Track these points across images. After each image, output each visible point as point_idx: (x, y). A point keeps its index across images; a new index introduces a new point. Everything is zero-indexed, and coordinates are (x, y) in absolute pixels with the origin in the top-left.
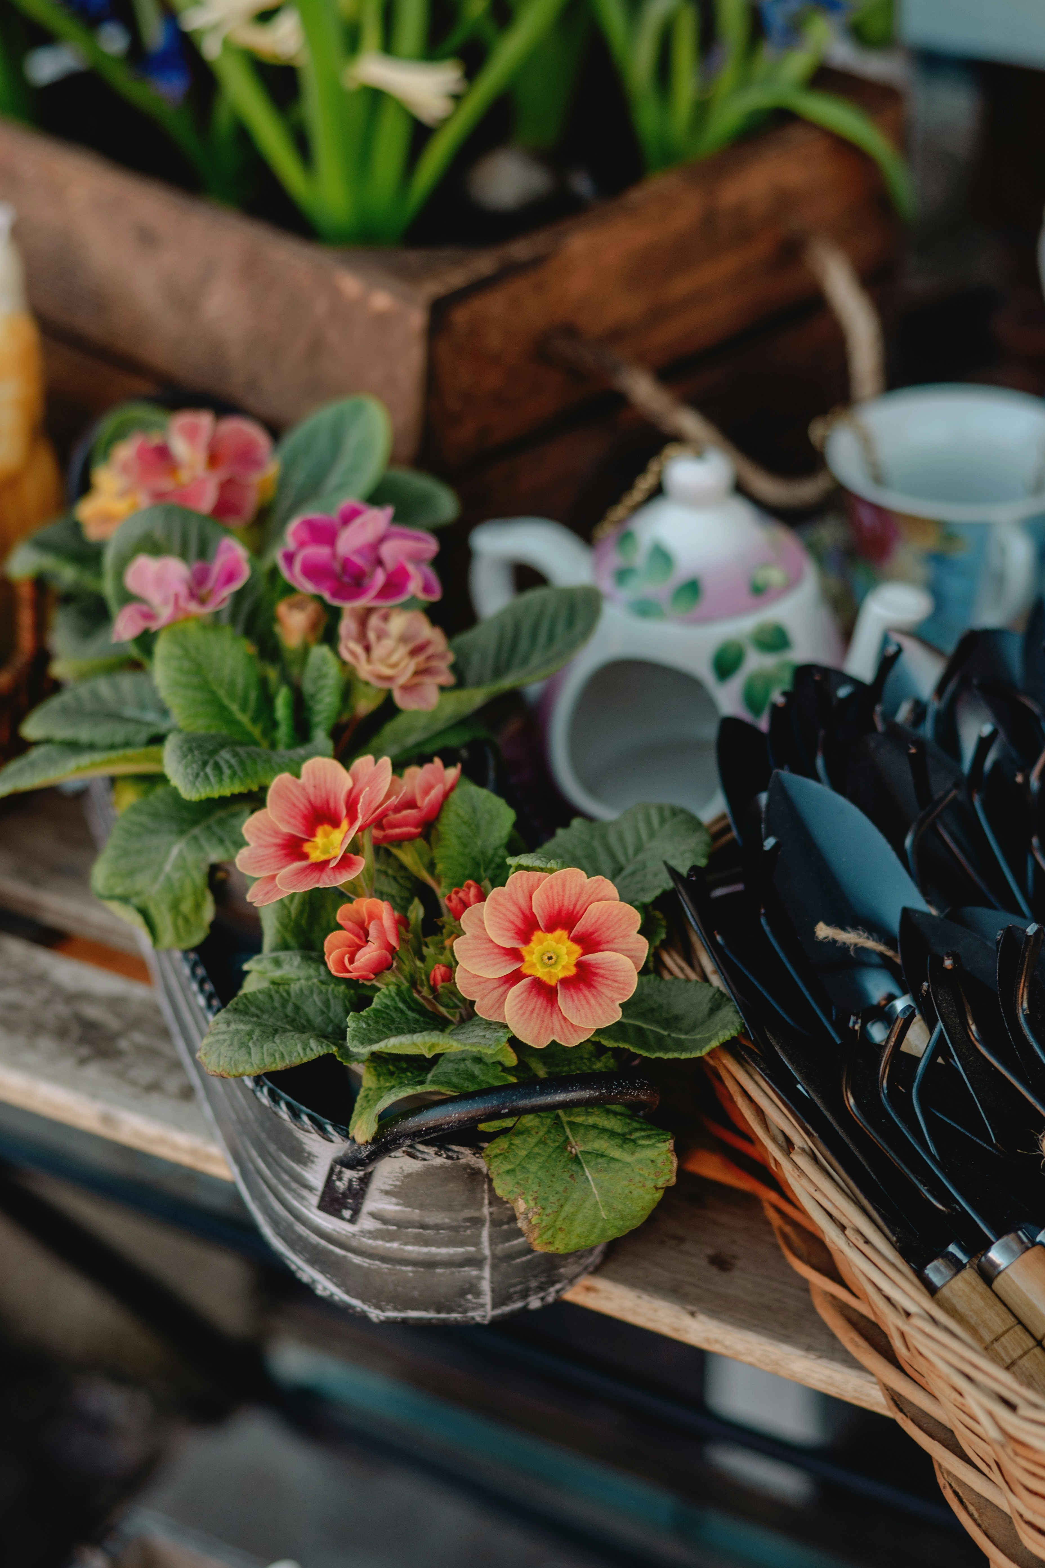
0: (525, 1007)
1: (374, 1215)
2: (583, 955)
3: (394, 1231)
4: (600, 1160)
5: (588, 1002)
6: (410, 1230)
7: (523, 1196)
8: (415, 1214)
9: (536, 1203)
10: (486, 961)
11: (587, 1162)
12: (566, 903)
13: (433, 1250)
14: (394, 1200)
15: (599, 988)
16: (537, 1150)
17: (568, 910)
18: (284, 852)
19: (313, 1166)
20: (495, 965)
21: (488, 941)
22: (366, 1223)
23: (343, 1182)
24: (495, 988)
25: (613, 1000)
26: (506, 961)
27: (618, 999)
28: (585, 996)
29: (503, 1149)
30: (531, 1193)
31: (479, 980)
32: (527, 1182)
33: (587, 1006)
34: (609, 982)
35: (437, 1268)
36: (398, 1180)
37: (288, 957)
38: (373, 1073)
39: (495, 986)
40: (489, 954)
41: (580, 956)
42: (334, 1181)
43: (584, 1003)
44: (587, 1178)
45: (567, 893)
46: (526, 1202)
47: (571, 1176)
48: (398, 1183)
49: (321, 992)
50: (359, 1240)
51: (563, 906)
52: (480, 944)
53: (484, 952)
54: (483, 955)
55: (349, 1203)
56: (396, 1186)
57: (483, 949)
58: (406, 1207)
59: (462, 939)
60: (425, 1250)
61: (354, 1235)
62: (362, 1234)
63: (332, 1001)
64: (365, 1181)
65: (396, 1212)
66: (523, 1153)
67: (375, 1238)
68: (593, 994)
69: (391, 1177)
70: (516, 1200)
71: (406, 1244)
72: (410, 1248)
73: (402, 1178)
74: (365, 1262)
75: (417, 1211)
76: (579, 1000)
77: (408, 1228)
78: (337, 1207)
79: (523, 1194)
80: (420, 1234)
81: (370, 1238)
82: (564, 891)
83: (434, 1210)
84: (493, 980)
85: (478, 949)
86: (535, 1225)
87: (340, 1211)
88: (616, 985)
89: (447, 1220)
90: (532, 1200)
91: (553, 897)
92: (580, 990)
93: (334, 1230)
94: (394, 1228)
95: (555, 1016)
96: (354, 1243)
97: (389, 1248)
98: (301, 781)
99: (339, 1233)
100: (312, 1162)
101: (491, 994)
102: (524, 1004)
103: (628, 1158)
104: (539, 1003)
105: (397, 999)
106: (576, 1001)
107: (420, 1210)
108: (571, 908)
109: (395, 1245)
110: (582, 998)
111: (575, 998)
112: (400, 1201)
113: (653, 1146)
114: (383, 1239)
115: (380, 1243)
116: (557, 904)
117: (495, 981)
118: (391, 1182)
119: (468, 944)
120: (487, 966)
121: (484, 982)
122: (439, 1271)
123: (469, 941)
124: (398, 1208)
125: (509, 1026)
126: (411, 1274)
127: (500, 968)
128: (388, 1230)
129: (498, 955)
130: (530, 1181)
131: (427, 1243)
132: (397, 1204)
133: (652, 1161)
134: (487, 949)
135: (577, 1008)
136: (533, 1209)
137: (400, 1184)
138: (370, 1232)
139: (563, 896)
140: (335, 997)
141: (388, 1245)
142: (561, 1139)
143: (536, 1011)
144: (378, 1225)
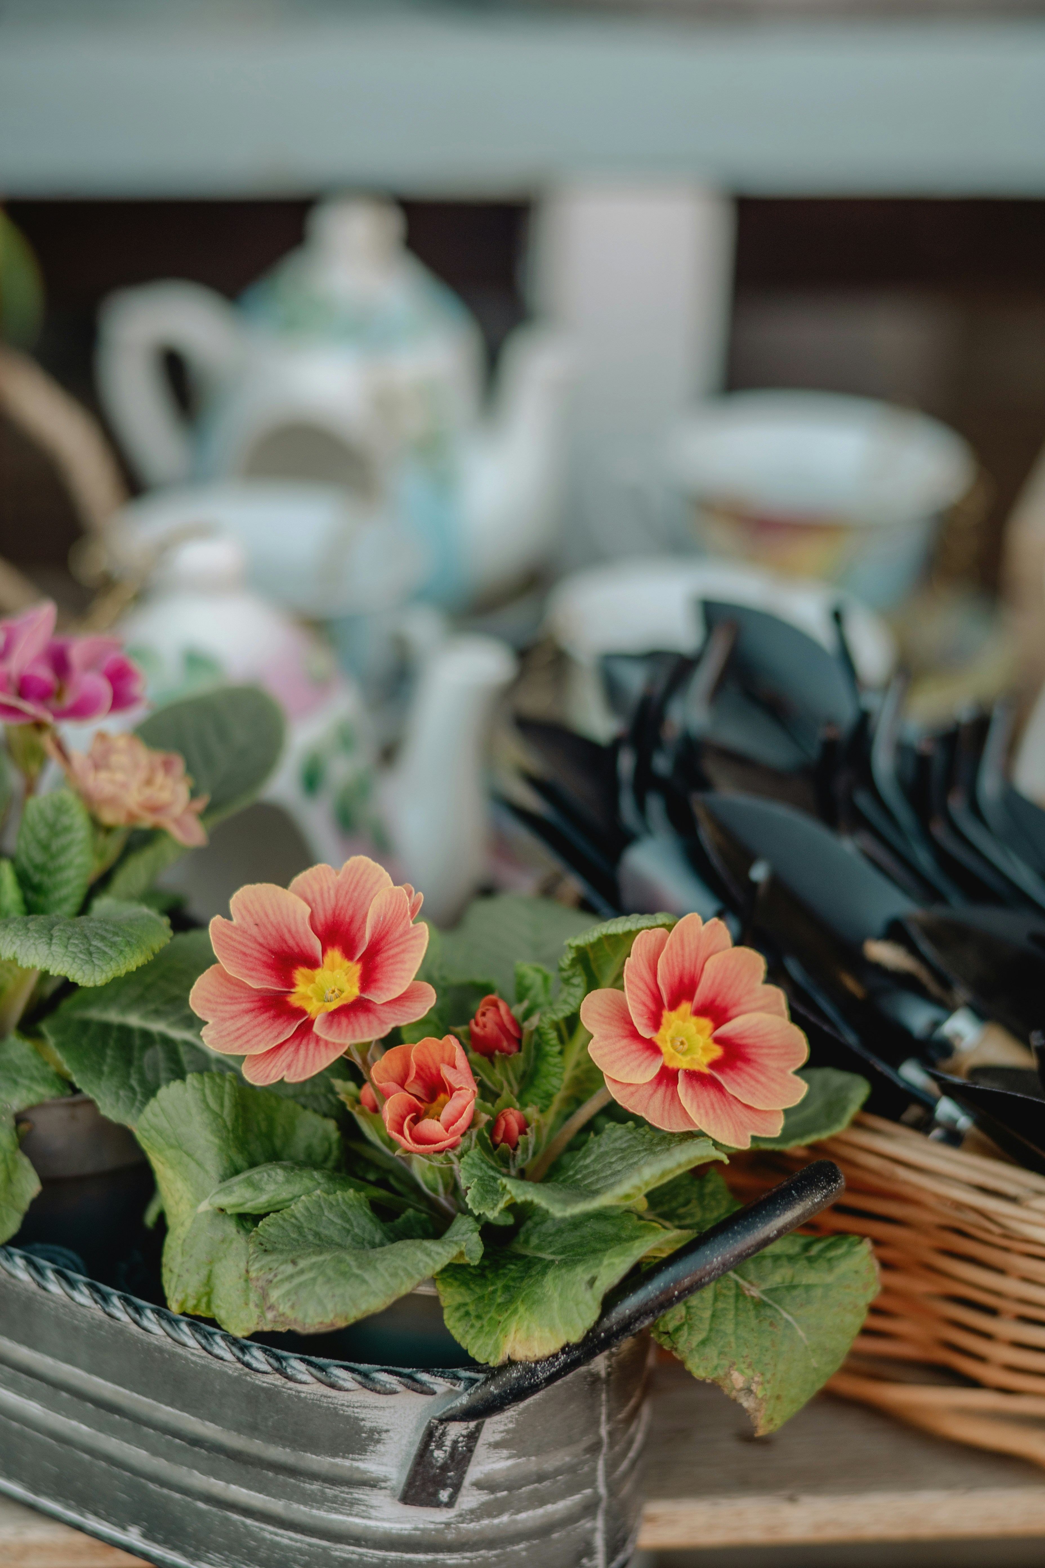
0: (701, 1105)
1: (479, 1485)
2: (716, 1028)
3: (504, 1498)
4: (795, 1293)
5: (757, 1081)
6: (524, 1489)
7: (735, 1367)
8: (531, 1464)
9: (753, 1370)
10: (629, 1064)
11: (779, 1302)
12: (687, 965)
13: (550, 1508)
14: (505, 1453)
15: (759, 1060)
16: (720, 1305)
17: (690, 973)
18: (265, 1016)
19: (380, 1447)
20: (639, 1066)
21: (620, 1038)
22: (469, 1499)
23: (444, 1448)
24: (652, 1095)
25: (783, 1071)
26: (647, 1058)
27: (789, 1067)
28: (750, 1075)
29: (681, 1318)
30: (742, 1359)
31: (632, 1089)
32: (731, 1347)
33: (759, 1087)
34: (765, 1051)
35: (553, 1533)
36: (511, 1422)
37: (265, 1175)
38: (456, 1283)
39: (651, 1092)
40: (628, 1054)
41: (712, 1031)
42: (432, 1451)
43: (753, 1083)
44: (787, 1321)
45: (687, 949)
46: (742, 1372)
47: (771, 1324)
48: (511, 1426)
49: (331, 1206)
50: (457, 1529)
51: (684, 968)
52: (614, 1044)
53: (622, 1053)
54: (622, 1057)
55: (449, 1478)
56: (507, 1431)
57: (619, 1049)
58: (520, 1457)
59: (593, 1043)
60: (540, 1511)
61: (448, 1525)
62: (460, 1519)
63: (349, 1213)
64: (473, 1437)
65: (509, 1469)
66: (707, 1314)
67: (479, 1518)
68: (758, 1070)
69: (503, 1420)
70: (728, 1375)
71: (519, 1511)
72: (523, 1516)
73: (517, 1416)
74: (464, 1558)
75: (533, 1458)
76: (745, 1082)
77: (520, 1488)
78: (431, 1490)
79: (734, 1364)
80: (536, 1490)
81: (472, 1521)
82: (683, 948)
83: (552, 1449)
84: (644, 1086)
85: (615, 1051)
86: (762, 1399)
87: (435, 1494)
88: (775, 1051)
89: (567, 1459)
90: (748, 1368)
91: (672, 960)
92: (740, 1069)
93: (416, 1529)
94: (505, 1493)
95: (734, 1108)
96: (450, 1536)
97: (498, 1526)
98: (235, 922)
99: (423, 1530)
100: (378, 1441)
101: (651, 1103)
102: (698, 1102)
103: (830, 1279)
104: (712, 1096)
105: (484, 1166)
106: (743, 1084)
107: (536, 1455)
108: (693, 970)
109: (505, 1518)
110: (747, 1078)
111: (739, 1080)
112: (512, 1451)
113: (847, 1254)
114: (490, 1515)
115: (485, 1522)
116: (677, 969)
117: (646, 1086)
118: (502, 1428)
119: (601, 1047)
120: (632, 1070)
121: (636, 1092)
122: (555, 1536)
123: (601, 1044)
124: (510, 1462)
125: (704, 1130)
126: (524, 1553)
127: (646, 1068)
128: (496, 1499)
129: (637, 1053)
130: (733, 1345)
131: (542, 1502)
132: (508, 1458)
133: (856, 1272)
134: (623, 1048)
135: (750, 1092)
136: (753, 1379)
137: (514, 1426)
138: (472, 1511)
139: (683, 956)
140: (351, 1206)
141: (496, 1521)
142: (732, 1285)
143: (716, 1106)
144: (484, 1497)
